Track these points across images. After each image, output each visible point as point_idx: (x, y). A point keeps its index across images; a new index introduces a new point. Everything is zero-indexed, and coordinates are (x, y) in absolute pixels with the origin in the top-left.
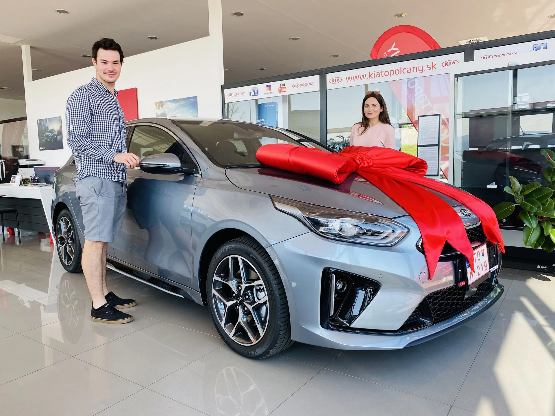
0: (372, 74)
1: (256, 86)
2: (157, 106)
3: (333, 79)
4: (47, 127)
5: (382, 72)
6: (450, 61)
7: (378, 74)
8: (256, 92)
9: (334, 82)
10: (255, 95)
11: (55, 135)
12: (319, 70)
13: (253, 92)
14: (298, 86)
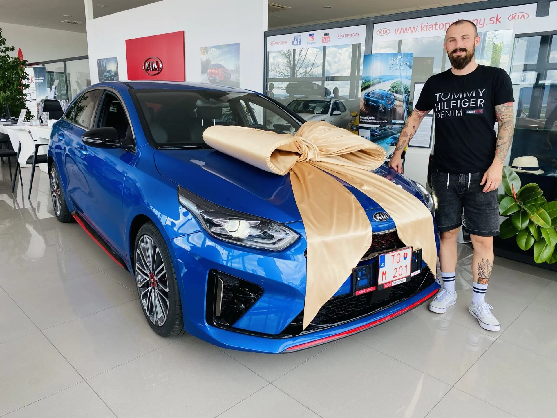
0: (425, 26)
1: (299, 35)
2: (202, 51)
3: (380, 31)
4: (106, 67)
5: (436, 24)
6: (518, 14)
7: (431, 26)
8: (299, 40)
9: (381, 34)
10: (297, 45)
11: (112, 76)
12: (367, 19)
13: (296, 40)
14: (343, 36)
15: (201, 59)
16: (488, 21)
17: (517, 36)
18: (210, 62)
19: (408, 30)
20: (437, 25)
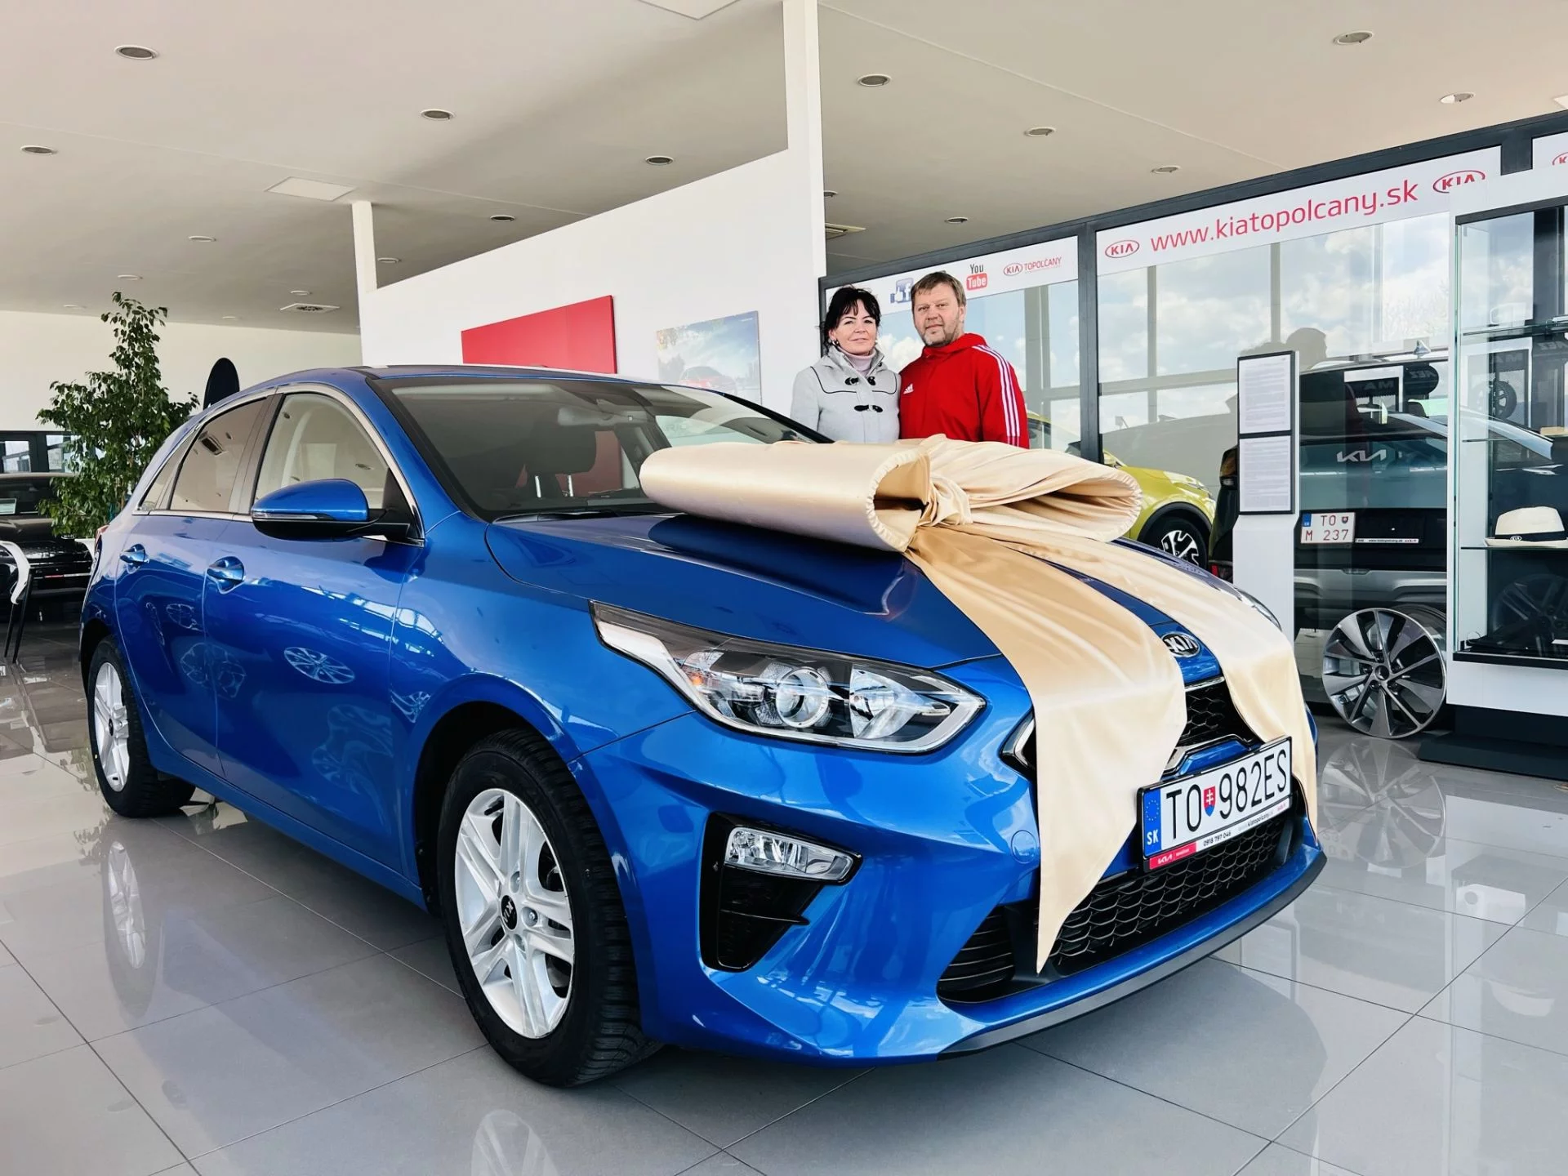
0: (1225, 225)
1: (908, 277)
2: (660, 340)
3: (1114, 246)
5: (1254, 218)
6: (1458, 175)
7: (1243, 223)
8: (907, 290)
9: (1117, 253)
10: (904, 301)
12: (1077, 222)
13: (901, 291)
14: (1019, 267)
15: (659, 361)
16: (1383, 198)
17: (1461, 220)
18: (683, 364)
19: (1183, 239)
20: (1256, 221)
